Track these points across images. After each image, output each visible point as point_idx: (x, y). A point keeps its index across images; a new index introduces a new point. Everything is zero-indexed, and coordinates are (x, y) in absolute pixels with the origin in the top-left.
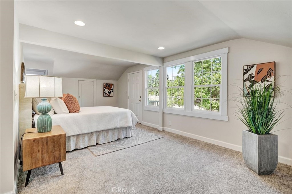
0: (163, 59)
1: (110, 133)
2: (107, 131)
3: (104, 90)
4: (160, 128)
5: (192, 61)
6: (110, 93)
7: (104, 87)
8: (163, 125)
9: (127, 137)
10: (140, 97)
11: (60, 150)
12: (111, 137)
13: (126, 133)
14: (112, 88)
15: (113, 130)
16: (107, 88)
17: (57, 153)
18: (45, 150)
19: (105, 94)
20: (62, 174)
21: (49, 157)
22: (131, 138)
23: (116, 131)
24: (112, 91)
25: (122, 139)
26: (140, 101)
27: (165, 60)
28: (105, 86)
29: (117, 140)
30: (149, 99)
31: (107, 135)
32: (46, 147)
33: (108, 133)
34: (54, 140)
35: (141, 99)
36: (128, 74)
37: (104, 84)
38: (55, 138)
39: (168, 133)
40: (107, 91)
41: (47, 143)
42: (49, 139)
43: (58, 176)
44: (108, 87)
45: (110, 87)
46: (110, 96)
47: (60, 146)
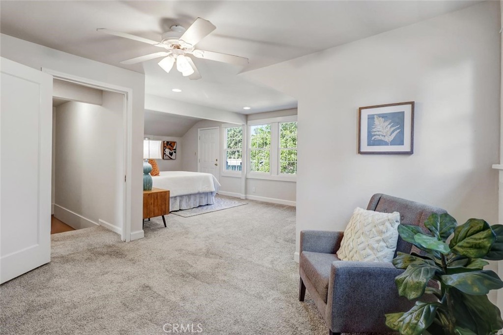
0: (247, 117)
1: (192, 198)
2: (189, 196)
3: (164, 150)
4: (243, 196)
5: (279, 123)
6: (171, 154)
7: (164, 147)
8: (246, 193)
9: (207, 205)
10: (217, 160)
11: (166, 204)
12: (193, 203)
13: (207, 200)
14: (174, 148)
15: (195, 195)
16: (167, 147)
17: (163, 207)
18: (156, 204)
19: (165, 155)
20: (166, 227)
21: (158, 209)
22: (212, 205)
23: (198, 196)
24: (175, 152)
25: (203, 206)
26: (216, 165)
27: (249, 118)
28: (166, 145)
29: (198, 207)
30: (227, 163)
31: (189, 201)
32: (156, 201)
33: (190, 199)
34: (161, 195)
35: (217, 163)
36: (199, 129)
37: (164, 142)
38: (162, 194)
39: (252, 201)
40: (167, 151)
41: (157, 198)
42: (158, 194)
43: (163, 228)
44: (169, 146)
45: (172, 146)
46: (171, 159)
47: (166, 201)
